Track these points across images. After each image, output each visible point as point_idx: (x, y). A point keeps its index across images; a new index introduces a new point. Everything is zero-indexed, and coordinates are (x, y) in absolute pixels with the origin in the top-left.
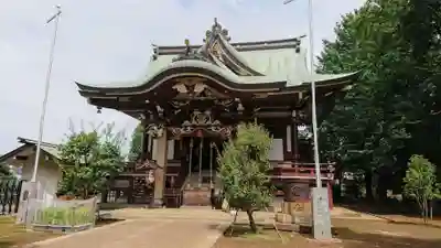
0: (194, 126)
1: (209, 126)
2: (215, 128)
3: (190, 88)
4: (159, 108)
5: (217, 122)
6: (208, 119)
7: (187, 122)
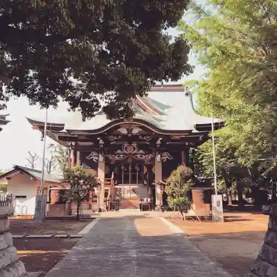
0: (125, 154)
1: (135, 154)
2: (141, 155)
3: (130, 131)
4: (101, 142)
5: (141, 151)
6: (135, 149)
7: (119, 151)
